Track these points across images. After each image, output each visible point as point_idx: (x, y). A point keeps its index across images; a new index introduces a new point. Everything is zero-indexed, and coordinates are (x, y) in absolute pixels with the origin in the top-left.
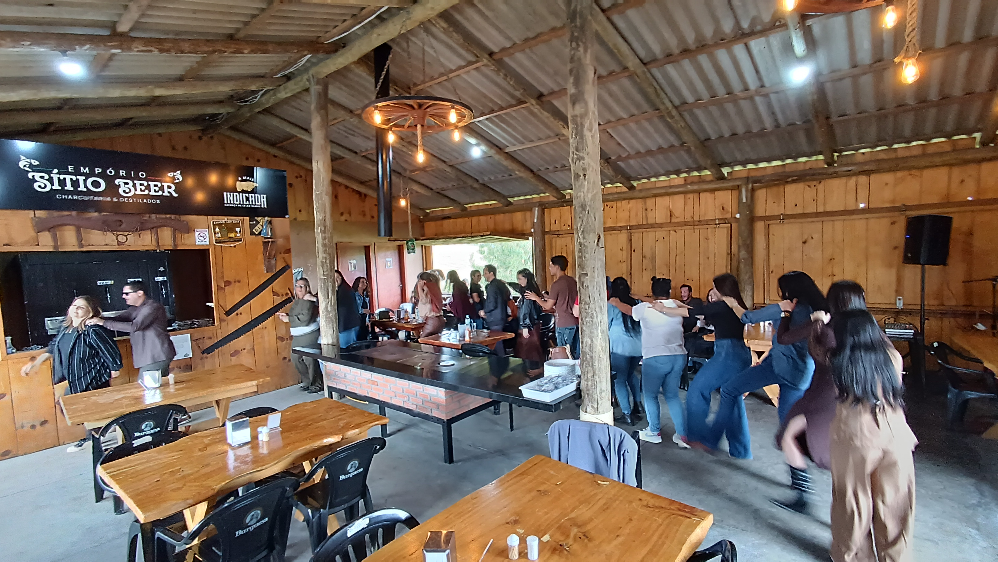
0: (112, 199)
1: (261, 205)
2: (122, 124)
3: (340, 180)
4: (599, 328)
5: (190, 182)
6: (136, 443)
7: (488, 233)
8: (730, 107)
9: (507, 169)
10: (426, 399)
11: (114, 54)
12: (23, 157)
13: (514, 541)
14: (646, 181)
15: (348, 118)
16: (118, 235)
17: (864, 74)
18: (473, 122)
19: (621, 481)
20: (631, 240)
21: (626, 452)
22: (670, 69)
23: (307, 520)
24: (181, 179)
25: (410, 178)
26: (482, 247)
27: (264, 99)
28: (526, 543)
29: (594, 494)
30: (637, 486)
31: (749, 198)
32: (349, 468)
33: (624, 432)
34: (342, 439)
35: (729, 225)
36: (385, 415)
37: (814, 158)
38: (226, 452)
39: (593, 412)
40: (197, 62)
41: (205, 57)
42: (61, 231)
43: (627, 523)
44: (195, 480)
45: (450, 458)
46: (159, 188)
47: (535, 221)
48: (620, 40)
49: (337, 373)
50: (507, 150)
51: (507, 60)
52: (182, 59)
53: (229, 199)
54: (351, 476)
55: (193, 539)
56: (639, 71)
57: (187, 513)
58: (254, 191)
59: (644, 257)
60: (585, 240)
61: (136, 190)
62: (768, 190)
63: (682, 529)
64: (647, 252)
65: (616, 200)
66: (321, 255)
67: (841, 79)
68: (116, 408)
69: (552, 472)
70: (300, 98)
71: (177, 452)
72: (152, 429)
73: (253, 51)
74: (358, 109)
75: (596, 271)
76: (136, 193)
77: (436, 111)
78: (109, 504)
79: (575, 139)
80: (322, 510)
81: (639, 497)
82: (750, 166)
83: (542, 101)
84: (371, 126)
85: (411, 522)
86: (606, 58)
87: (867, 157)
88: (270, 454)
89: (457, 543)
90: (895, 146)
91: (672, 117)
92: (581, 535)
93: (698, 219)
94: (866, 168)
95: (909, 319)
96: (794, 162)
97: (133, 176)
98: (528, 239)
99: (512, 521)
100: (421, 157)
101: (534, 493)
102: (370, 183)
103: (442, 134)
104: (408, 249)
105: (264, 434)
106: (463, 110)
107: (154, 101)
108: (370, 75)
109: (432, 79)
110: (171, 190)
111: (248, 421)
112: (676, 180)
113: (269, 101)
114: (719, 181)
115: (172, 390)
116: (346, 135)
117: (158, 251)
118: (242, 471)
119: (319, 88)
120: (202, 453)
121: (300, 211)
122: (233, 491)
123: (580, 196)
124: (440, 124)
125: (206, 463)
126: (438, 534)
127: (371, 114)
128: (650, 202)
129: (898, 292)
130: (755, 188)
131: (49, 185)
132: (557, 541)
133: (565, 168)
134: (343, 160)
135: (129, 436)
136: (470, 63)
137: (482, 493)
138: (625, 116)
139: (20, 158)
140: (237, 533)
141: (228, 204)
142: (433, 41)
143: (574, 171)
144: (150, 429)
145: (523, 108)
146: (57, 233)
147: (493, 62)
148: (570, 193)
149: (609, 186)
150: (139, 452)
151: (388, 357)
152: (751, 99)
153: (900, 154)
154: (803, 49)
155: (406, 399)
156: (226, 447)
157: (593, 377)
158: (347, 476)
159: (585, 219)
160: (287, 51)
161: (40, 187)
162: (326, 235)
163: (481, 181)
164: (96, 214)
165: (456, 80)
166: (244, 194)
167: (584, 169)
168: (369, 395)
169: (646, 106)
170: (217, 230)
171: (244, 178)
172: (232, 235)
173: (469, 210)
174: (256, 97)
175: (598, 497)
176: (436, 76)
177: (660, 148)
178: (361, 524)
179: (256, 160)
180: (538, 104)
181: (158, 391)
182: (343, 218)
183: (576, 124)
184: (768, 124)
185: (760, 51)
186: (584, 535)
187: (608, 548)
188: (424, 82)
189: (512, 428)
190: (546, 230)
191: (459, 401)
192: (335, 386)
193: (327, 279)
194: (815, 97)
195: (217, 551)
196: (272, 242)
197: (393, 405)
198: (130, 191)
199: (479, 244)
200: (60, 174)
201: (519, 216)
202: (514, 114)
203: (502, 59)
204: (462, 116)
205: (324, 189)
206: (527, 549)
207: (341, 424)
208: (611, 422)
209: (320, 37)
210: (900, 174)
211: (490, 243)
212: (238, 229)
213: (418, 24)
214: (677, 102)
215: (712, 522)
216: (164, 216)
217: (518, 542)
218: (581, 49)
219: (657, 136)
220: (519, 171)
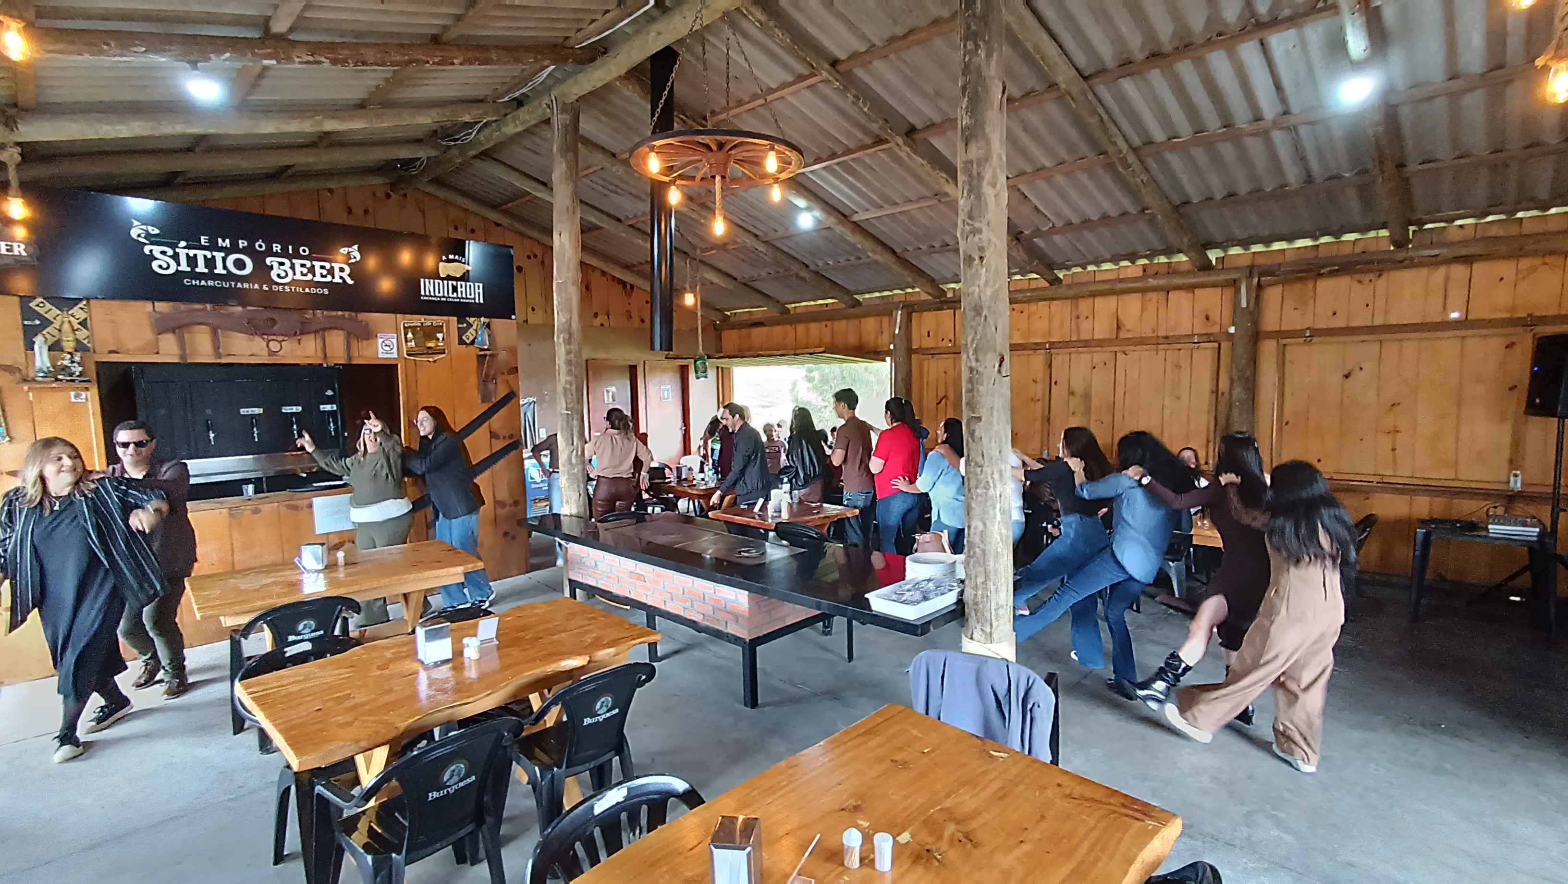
0: (261, 287)
1: (474, 299)
2: (278, 174)
3: (593, 261)
4: (998, 506)
5: (372, 262)
6: (290, 651)
7: (822, 349)
8: (1227, 150)
9: (853, 246)
10: (719, 606)
11: (266, 68)
12: (136, 223)
13: (853, 839)
14: (1079, 270)
15: (609, 165)
16: (269, 341)
17: (1470, 90)
18: (803, 173)
19: (1027, 752)
20: (1050, 366)
21: (1036, 705)
22: (1127, 85)
23: (533, 782)
24: (358, 258)
25: (701, 261)
26: (810, 371)
27: (481, 137)
28: (872, 843)
29: (983, 772)
30: (1051, 762)
31: (1253, 301)
32: (598, 706)
33: (1034, 675)
34: (589, 662)
35: (1216, 345)
36: (655, 629)
37: (1372, 234)
38: (416, 673)
39: (982, 639)
40: (387, 79)
41: (397, 70)
42: (190, 332)
43: (1038, 822)
44: (371, 712)
45: (752, 701)
46: (328, 270)
47: (897, 332)
48: (1045, 37)
49: (583, 560)
50: (856, 218)
51: (859, 72)
52: (365, 74)
53: (429, 289)
54: (601, 720)
55: (367, 800)
56: (1075, 90)
57: (360, 760)
58: (465, 277)
59: (1072, 393)
60: (978, 364)
61: (294, 274)
62: (1286, 287)
63: (1128, 837)
64: (1078, 385)
65: (1029, 301)
66: (563, 378)
67: (1430, 99)
68: (264, 598)
69: (915, 732)
70: (535, 134)
71: (346, 668)
72: (313, 631)
73: (468, 61)
74: (624, 152)
75: (995, 414)
76: (295, 278)
77: (744, 154)
78: (250, 738)
79: (966, 199)
80: (555, 769)
81: (1058, 781)
82: (1257, 248)
83: (913, 140)
84: (641, 176)
85: (692, 799)
86: (1023, 70)
87: (1469, 233)
88: (480, 679)
89: (763, 835)
90: (1520, 215)
91: (1127, 166)
92: (960, 836)
93: (1164, 334)
94: (1464, 252)
95: (1532, 510)
96: (1333, 240)
97: (291, 252)
98: (884, 360)
99: (851, 807)
100: (719, 227)
101: (887, 764)
102: (640, 268)
103: (753, 191)
104: (696, 372)
105: (471, 649)
106: (787, 153)
107: (325, 141)
108: (643, 98)
109: (740, 103)
110: (345, 275)
111: (450, 628)
112: (1129, 270)
113: (489, 139)
114: (1202, 273)
115: (341, 575)
116: (606, 192)
117: (325, 365)
118: (439, 703)
119: (566, 118)
120: (382, 672)
121: (533, 309)
122: (426, 733)
123: (973, 293)
124: (751, 175)
125: (387, 687)
126: (733, 820)
127: (645, 158)
128: (1084, 306)
129: (1513, 463)
130: (1262, 283)
131: (173, 263)
132: (922, 843)
133: (950, 248)
134: (602, 231)
135: (280, 641)
136: (801, 78)
137: (803, 758)
138: (1048, 164)
139: (132, 223)
140: (430, 795)
141: (426, 296)
142: (743, 42)
143: (964, 251)
144: (309, 631)
145: (884, 150)
146: (186, 336)
147: (837, 76)
148: (954, 289)
149: (1018, 277)
150: (294, 665)
151: (661, 540)
152: (1265, 134)
153: (1527, 229)
154: (1364, 47)
155: (688, 604)
156: (416, 666)
157: (985, 583)
158: (595, 720)
159: (980, 328)
160: (517, 60)
161: (160, 267)
162: (572, 347)
163: (812, 268)
164: (240, 309)
165: (779, 106)
166: (450, 282)
167: (981, 249)
168: (632, 596)
169: (1084, 149)
170: (410, 335)
171: (451, 257)
172: (431, 344)
173: (792, 312)
174: (471, 134)
175: (991, 777)
176: (747, 99)
177: (1105, 217)
178: (614, 796)
179: (468, 230)
180: (906, 144)
181: (321, 575)
182: (597, 322)
183: (970, 176)
184: (1293, 175)
185: (1287, 52)
186: (967, 837)
187: (1006, 861)
188: (727, 108)
189: (850, 657)
190: (914, 347)
191: (769, 612)
192: (580, 580)
193: (572, 415)
194: (1381, 129)
195: (401, 820)
196: (490, 355)
197: (668, 613)
198: (287, 275)
199: (806, 366)
200: (189, 249)
201: (870, 324)
202: (867, 160)
203: (851, 70)
204: (785, 163)
205: (570, 274)
206: (873, 853)
207: (588, 639)
208: (1011, 655)
209: (568, 37)
210: (1525, 263)
211: (824, 365)
212: (440, 336)
213: (719, 15)
214: (1137, 142)
215: (1181, 829)
216: (334, 313)
217: (860, 842)
218: (982, 53)
219: (1098, 195)
220: (873, 251)
